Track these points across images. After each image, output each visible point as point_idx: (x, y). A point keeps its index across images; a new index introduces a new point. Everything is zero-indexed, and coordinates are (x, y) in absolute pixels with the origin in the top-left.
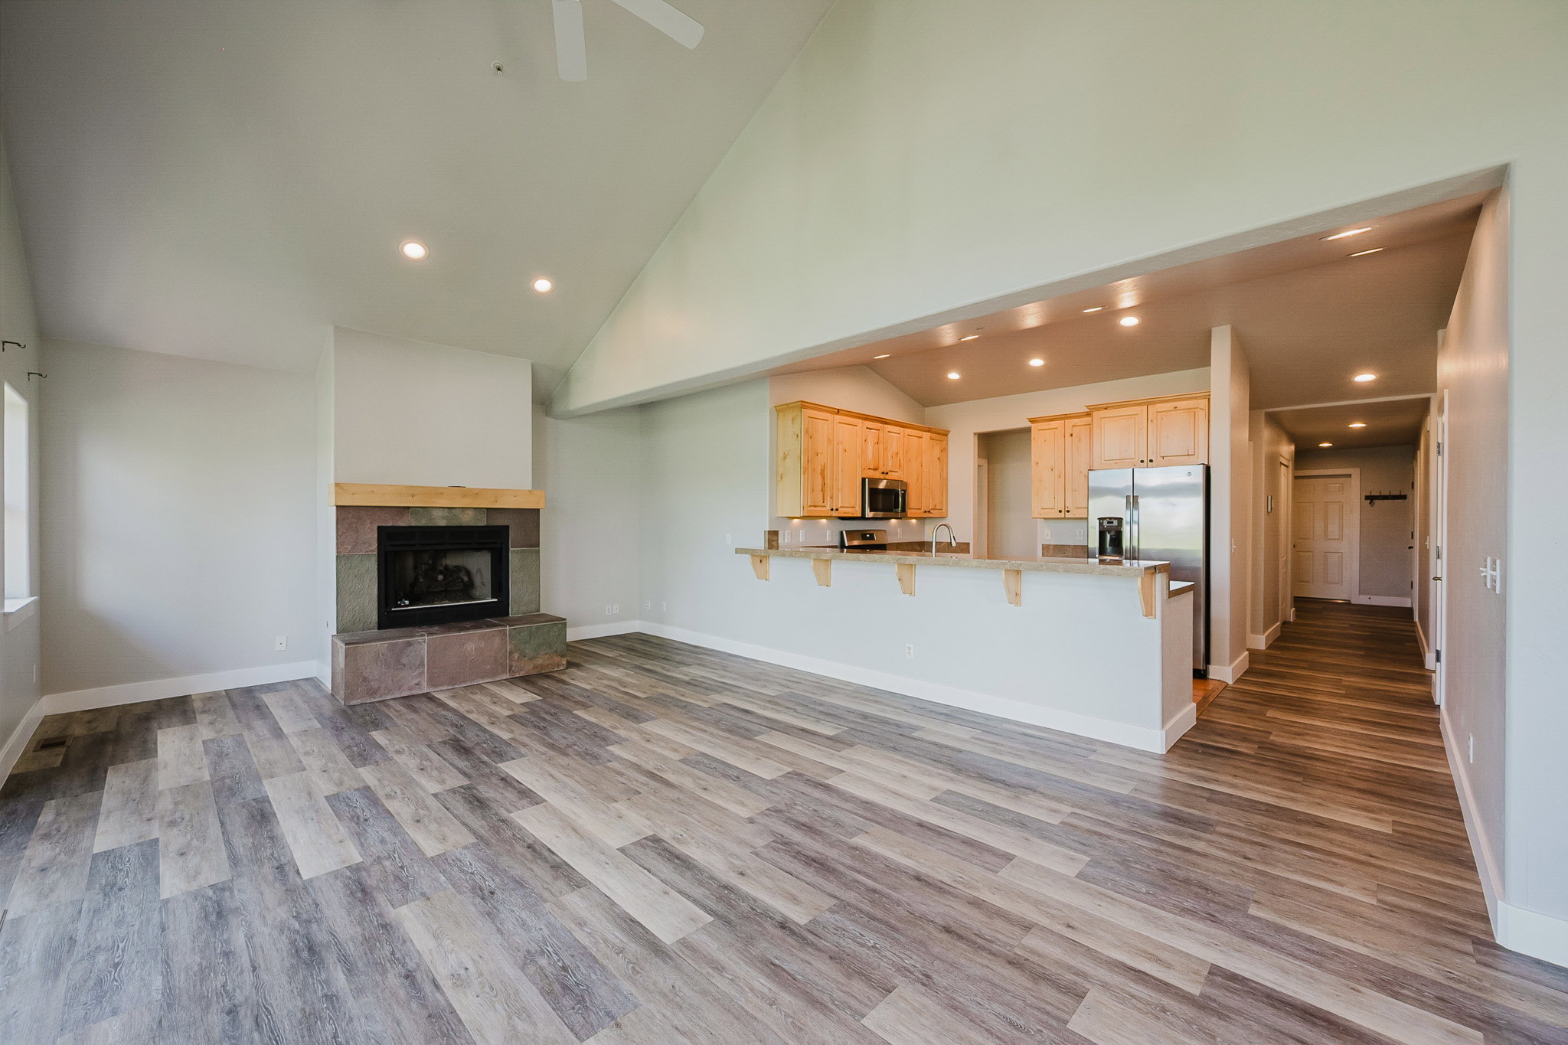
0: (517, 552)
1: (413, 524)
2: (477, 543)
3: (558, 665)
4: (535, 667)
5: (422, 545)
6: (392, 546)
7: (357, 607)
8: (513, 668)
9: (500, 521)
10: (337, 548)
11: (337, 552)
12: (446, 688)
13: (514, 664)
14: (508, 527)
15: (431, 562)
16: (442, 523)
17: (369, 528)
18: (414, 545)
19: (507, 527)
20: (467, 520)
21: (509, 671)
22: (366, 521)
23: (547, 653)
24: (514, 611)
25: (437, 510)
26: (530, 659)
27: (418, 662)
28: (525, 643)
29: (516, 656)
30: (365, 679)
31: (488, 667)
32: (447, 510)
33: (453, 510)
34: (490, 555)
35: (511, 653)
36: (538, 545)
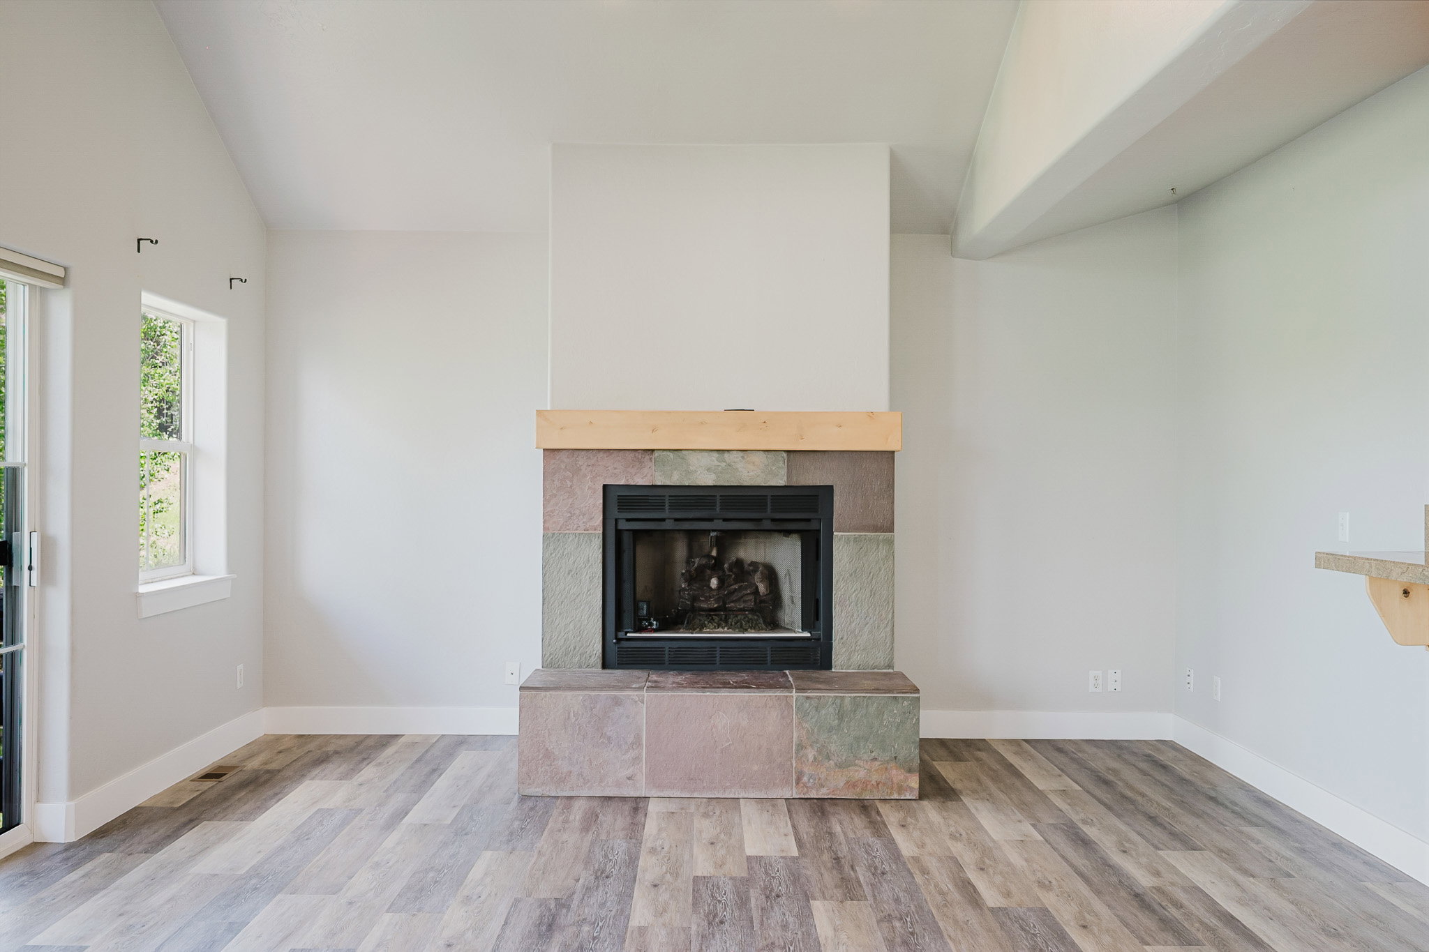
0: (848, 540)
1: (659, 482)
2: (773, 520)
3: (901, 789)
4: (851, 784)
5: (676, 520)
6: (628, 520)
7: (572, 626)
8: (805, 779)
9: (813, 477)
10: (544, 522)
11: (545, 529)
12: (678, 794)
13: (807, 770)
14: (831, 487)
15: (714, 553)
16: (708, 480)
17: (589, 488)
18: (663, 520)
19: (829, 490)
20: (752, 474)
21: (797, 783)
22: (585, 476)
23: (875, 759)
24: (841, 658)
25: (699, 455)
26: (840, 766)
27: (631, 739)
28: (830, 731)
29: (811, 754)
30: (548, 755)
31: (756, 768)
32: (716, 455)
33: (726, 455)
34: (799, 543)
35: (801, 747)
36: (890, 529)
